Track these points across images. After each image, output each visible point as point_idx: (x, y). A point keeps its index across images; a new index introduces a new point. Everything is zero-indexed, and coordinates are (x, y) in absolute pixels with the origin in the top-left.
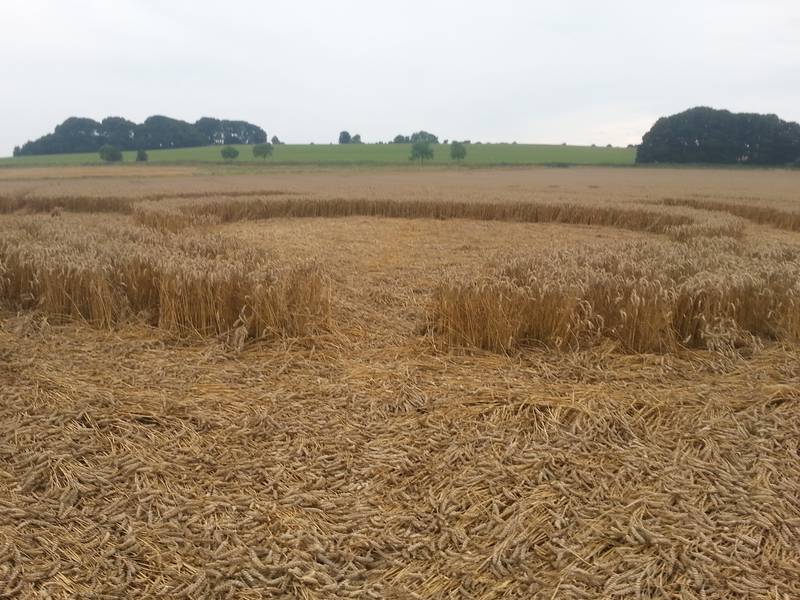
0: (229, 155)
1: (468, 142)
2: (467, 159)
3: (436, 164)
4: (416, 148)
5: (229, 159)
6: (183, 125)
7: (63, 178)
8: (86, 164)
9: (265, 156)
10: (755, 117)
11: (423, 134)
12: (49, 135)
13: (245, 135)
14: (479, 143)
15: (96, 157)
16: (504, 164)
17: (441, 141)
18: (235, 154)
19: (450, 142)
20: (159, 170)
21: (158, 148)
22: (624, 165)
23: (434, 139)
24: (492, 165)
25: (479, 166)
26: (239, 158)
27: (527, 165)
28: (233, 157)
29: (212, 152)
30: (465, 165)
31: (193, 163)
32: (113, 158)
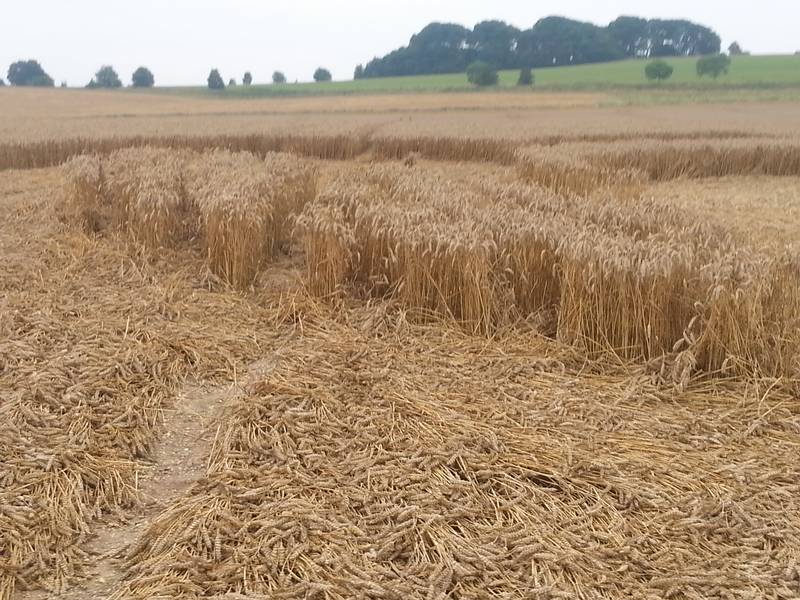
0: (659, 73)
5: (656, 80)
6: (589, 29)
7: (416, 111)
8: (448, 90)
9: (716, 74)
12: (401, 49)
13: (685, 40)
15: (461, 79)
18: (667, 72)
20: (551, 99)
21: (551, 65)
26: (673, 79)
28: (663, 77)
29: (631, 69)
31: (600, 87)
32: (486, 80)
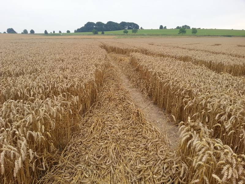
2: (197, 34)
4: (180, 30)
6: (116, 24)
8: (89, 35)
9: (135, 33)
12: (83, 27)
14: (204, 29)
15: (91, 33)
23: (189, 27)
24: (205, 36)
26: (128, 33)
27: (217, 36)
31: (115, 35)
32: (96, 33)
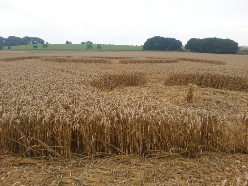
0: (35, 47)
1: (101, 44)
3: (94, 50)
4: (88, 45)
5: (35, 49)
6: (19, 38)
10: (170, 39)
11: (89, 42)
13: (38, 41)
14: (104, 44)
16: (111, 50)
17: (94, 44)
18: (37, 47)
19: (96, 44)
21: (13, 45)
22: (140, 51)
23: (92, 43)
24: (108, 50)
25: (105, 51)
28: (37, 48)
29: (30, 46)
30: (101, 50)
